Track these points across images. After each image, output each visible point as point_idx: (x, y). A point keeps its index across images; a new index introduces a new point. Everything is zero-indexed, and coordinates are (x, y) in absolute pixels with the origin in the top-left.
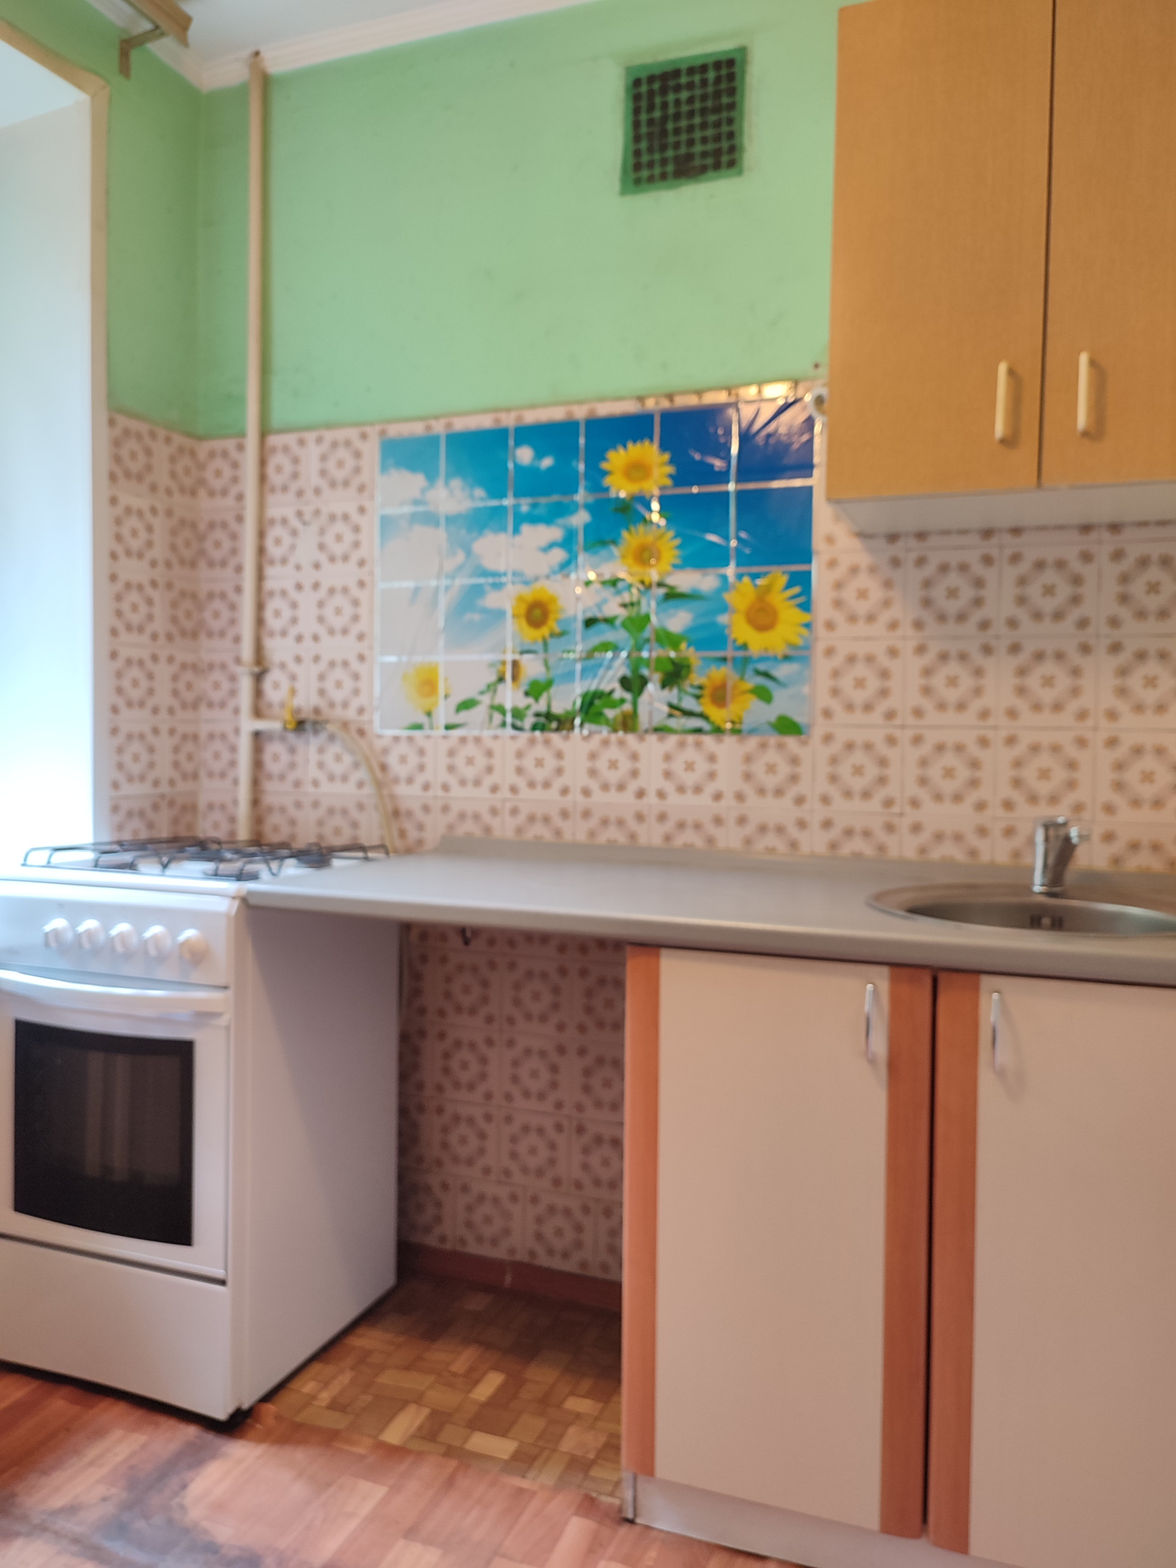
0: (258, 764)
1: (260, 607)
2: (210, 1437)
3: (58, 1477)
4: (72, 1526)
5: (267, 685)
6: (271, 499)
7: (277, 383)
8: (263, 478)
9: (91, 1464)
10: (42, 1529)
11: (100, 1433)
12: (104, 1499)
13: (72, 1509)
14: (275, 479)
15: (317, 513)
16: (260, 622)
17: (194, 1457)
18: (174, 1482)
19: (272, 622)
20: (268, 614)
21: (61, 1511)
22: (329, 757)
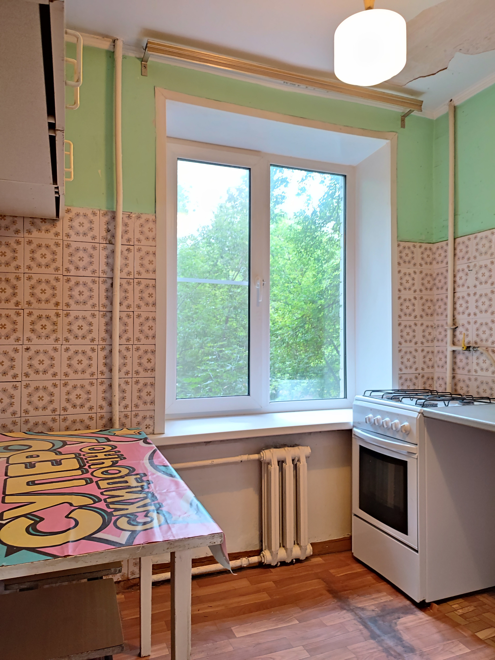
0: (455, 363)
1: (454, 303)
2: (413, 607)
3: (362, 598)
4: (361, 613)
5: (458, 333)
6: (458, 262)
7: (460, 218)
8: (455, 255)
9: (373, 599)
10: (352, 610)
11: (379, 591)
12: (373, 611)
13: (363, 609)
14: (459, 254)
15: (475, 265)
16: (454, 309)
17: (406, 611)
18: (396, 615)
19: (459, 309)
20: (458, 306)
21: (360, 608)
22: (481, 361)
